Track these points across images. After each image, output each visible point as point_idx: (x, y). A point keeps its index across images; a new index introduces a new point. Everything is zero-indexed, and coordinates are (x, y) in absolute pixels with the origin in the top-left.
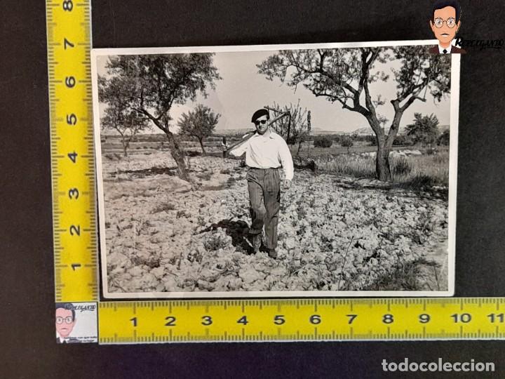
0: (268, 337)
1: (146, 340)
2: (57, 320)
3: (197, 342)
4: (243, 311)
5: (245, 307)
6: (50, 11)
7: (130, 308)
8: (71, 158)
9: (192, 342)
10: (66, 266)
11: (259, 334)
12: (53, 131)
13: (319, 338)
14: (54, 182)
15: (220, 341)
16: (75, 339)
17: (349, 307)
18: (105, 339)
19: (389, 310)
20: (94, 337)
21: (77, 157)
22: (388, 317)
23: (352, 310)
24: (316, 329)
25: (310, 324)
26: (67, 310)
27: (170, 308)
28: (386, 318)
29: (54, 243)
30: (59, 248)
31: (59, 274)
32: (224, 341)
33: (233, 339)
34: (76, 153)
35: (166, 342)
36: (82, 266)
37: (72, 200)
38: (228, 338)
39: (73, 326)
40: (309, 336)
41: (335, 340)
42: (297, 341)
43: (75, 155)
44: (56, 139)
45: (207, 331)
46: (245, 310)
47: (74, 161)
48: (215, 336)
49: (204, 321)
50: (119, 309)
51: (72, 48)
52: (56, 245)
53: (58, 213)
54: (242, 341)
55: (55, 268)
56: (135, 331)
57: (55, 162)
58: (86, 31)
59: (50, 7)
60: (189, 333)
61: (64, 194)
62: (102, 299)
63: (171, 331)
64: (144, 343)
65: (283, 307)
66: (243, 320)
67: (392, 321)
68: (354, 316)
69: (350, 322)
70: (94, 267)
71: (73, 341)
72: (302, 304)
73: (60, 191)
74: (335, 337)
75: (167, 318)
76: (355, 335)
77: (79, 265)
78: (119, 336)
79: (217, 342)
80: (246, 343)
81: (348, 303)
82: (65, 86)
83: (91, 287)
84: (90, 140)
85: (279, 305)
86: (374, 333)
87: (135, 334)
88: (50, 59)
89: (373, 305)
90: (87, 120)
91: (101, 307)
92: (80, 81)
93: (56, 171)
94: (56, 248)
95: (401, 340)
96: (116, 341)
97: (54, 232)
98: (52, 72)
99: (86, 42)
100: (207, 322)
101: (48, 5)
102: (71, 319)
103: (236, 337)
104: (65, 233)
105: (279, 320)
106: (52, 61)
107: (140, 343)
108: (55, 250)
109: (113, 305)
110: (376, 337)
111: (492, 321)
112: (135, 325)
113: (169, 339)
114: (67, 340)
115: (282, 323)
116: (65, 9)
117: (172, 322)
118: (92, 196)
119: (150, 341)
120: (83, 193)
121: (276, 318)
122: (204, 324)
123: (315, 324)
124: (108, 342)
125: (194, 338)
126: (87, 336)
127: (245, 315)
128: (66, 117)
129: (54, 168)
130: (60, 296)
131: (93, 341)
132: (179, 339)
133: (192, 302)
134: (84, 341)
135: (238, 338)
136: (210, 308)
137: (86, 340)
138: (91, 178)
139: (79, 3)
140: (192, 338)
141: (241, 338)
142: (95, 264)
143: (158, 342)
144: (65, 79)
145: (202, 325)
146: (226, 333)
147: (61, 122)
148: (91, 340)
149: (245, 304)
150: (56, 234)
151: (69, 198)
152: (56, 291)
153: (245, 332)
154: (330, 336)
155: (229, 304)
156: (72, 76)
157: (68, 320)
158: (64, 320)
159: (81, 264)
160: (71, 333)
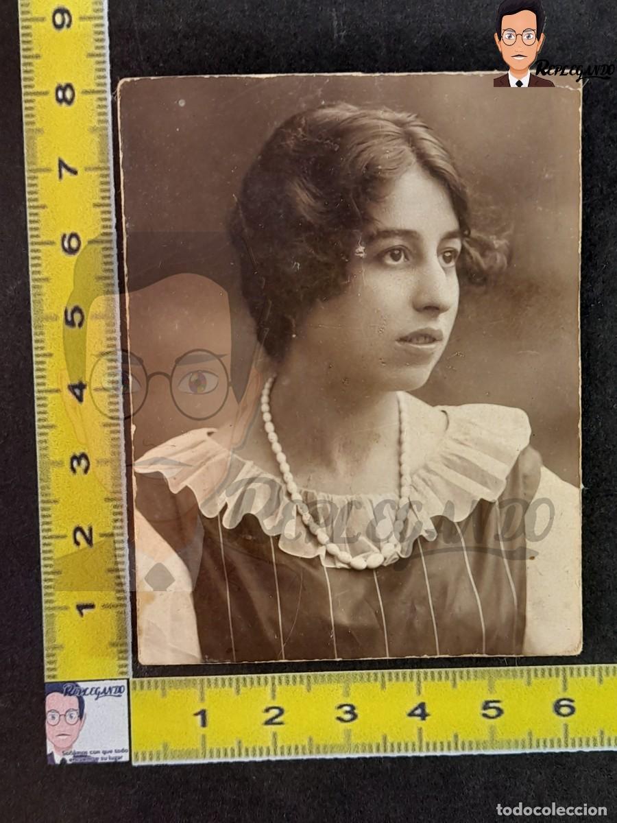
0: (470, 743)
1: (226, 755)
2: (49, 717)
3: (329, 756)
4: (419, 692)
5: (423, 685)
6: (31, 105)
7: (193, 690)
9: (319, 757)
10: (66, 608)
11: (451, 739)
12: (37, 341)
14: (41, 442)
15: (374, 754)
16: (84, 755)
20: (123, 751)
24: (566, 726)
25: (554, 715)
26: (68, 697)
29: (42, 562)
31: (52, 624)
32: (382, 755)
33: (399, 750)
35: (265, 758)
36: (97, 609)
37: (76, 476)
38: (389, 749)
39: (80, 730)
40: (552, 741)
41: (606, 748)
42: (528, 751)
44: (45, 355)
45: (348, 734)
46: (423, 690)
48: (363, 745)
49: (340, 713)
50: (171, 692)
51: (73, 177)
53: (48, 502)
54: (417, 754)
55: (44, 614)
56: (204, 737)
57: (42, 402)
59: (29, 97)
60: (311, 740)
61: (59, 464)
62: (138, 673)
63: (275, 735)
64: (222, 760)
66: (418, 712)
70: (121, 609)
71: (79, 760)
72: (536, 675)
73: (51, 458)
74: (606, 741)
75: (267, 710)
78: (172, 747)
79: (368, 755)
80: (427, 757)
82: (62, 253)
83: (115, 649)
85: (490, 679)
88: (31, 200)
91: (135, 688)
92: (90, 242)
93: (45, 420)
94: (46, 573)
97: (42, 541)
98: (34, 225)
99: (101, 165)
100: (348, 717)
101: (27, 94)
102: (75, 715)
103: (406, 745)
104: (63, 541)
106: (35, 204)
107: (215, 760)
108: (43, 577)
109: (160, 684)
112: (204, 724)
113: (272, 752)
114: (68, 758)
115: (498, 715)
116: (59, 101)
117: (277, 717)
121: (486, 706)
122: (340, 719)
123: (564, 716)
124: (151, 759)
125: (321, 749)
126: (108, 749)
127: (423, 701)
128: (63, 313)
129: (40, 413)
130: (54, 669)
131: (120, 758)
132: (293, 751)
133: (316, 677)
134: (102, 759)
135: (410, 747)
136: (352, 686)
137: (107, 755)
138: (112, 432)
139: (87, 88)
140: (318, 748)
141: (417, 748)
142: (122, 602)
143: (250, 759)
144: (60, 238)
145: (339, 722)
146: (385, 739)
147: (55, 323)
148: (116, 758)
149: (422, 680)
150: (45, 544)
151: (71, 473)
152: (46, 659)
153: (424, 734)
154: (595, 739)
155: (390, 680)
156: (75, 231)
157: (71, 717)
158: (62, 717)
159: (96, 603)
160: (76, 743)
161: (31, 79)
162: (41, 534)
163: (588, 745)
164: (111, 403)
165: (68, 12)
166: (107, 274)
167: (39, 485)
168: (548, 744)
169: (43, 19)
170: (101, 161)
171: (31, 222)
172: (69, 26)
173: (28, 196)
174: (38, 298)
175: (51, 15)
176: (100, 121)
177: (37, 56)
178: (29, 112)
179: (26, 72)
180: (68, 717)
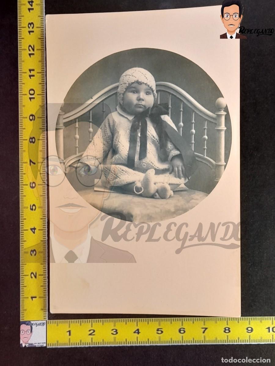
8: (32, 231)
13: (185, 343)
17: (203, 322)
18: (51, 344)
19: (227, 324)
21: (35, 230)
22: (227, 329)
23: (204, 324)
27: (92, 324)
28: (226, 330)
30: (24, 287)
34: (35, 228)
43: (35, 229)
47: (34, 233)
52: (22, 284)
58: (43, 155)
65: (162, 323)
67: (230, 331)
68: (206, 329)
69: (204, 332)
76: (207, 341)
77: (35, 297)
81: (202, 320)
84: (44, 220)
86: (218, 339)
87: (70, 341)
89: (218, 321)
95: (235, 343)
96: (57, 345)
105: (160, 331)
110: (220, 342)
118: (44, 254)
119: (79, 345)
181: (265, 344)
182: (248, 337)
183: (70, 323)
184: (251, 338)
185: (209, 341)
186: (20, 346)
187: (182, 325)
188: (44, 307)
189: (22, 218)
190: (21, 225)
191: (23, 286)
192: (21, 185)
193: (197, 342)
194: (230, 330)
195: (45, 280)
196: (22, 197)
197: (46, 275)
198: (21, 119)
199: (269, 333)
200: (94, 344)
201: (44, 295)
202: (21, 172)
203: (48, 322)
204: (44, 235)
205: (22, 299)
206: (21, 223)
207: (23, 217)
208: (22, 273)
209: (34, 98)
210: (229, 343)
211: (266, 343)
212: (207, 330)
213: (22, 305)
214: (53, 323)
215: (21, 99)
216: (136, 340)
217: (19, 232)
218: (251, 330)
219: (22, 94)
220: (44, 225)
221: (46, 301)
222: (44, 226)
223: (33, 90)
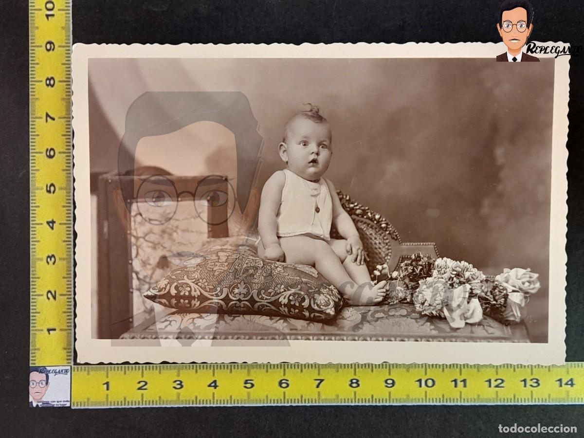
0: (238, 401)
2: (31, 384)
3: (168, 406)
4: (214, 375)
5: (216, 371)
6: (34, 87)
7: (103, 372)
8: (49, 226)
9: (164, 406)
10: (42, 330)
11: (229, 398)
12: (32, 200)
13: (288, 402)
14: (32, 248)
15: (191, 405)
16: (47, 403)
17: (316, 371)
18: (77, 403)
19: (355, 374)
20: (67, 401)
21: (55, 225)
22: (354, 381)
23: (319, 374)
24: (284, 393)
25: (279, 387)
26: (41, 374)
27: (143, 373)
28: (352, 383)
29: (31, 307)
31: (35, 338)
32: (195, 406)
33: (203, 403)
34: (55, 220)
35: (137, 406)
36: (57, 331)
37: (49, 266)
38: (198, 402)
39: (46, 390)
40: (277, 400)
41: (303, 404)
42: (266, 405)
43: (53, 222)
44: (36, 207)
45: (178, 395)
46: (216, 374)
47: (52, 228)
48: (186, 401)
49: (175, 385)
50: (92, 373)
51: (53, 121)
52: (33, 309)
53: (35, 278)
54: (212, 405)
55: (31, 332)
56: (107, 395)
57: (33, 229)
58: (66, 106)
59: (33, 83)
60: (160, 397)
61: (41, 259)
62: (76, 363)
63: (142, 395)
64: (116, 407)
65: (253, 371)
66: (213, 384)
67: (358, 385)
68: (322, 381)
69: (318, 387)
70: (69, 331)
71: (45, 405)
72: (271, 368)
73: (37, 257)
74: (303, 401)
75: (139, 383)
76: (323, 400)
77: (55, 330)
78: (91, 400)
79: (188, 406)
80: (216, 407)
81: (315, 367)
82: (46, 158)
83: (65, 351)
84: (68, 208)
85: (248, 369)
86: (340, 396)
87: (107, 398)
89: (340, 370)
90: (65, 189)
91: (74, 371)
92: (60, 153)
93: (35, 238)
95: (367, 404)
96: (88, 406)
97: (31, 297)
98: (33, 144)
99: (67, 116)
100: (179, 387)
101: (32, 81)
102: (44, 383)
103: (207, 400)
104: (42, 297)
105: (249, 384)
106: (34, 134)
107: (113, 407)
108: (31, 314)
109: (87, 369)
110: (343, 401)
111: (456, 386)
112: (108, 389)
113: (141, 403)
114: (40, 404)
115: (252, 387)
116: (47, 85)
117: (144, 386)
118: (69, 262)
119: (121, 405)
120: (60, 259)
121: (246, 382)
122: (175, 388)
123: (284, 388)
124: (81, 406)
125: (165, 402)
126: (60, 400)
127: (215, 379)
128: (45, 186)
129: (32, 234)
130: (35, 360)
131: (65, 405)
132: (151, 403)
133: (163, 367)
134: (57, 405)
135: (208, 402)
136: (181, 372)
137: (59, 403)
138: (68, 245)
139: (61, 80)
140: (163, 402)
141: (212, 402)
142: (70, 328)
143: (130, 406)
144: (45, 151)
145: (174, 389)
146: (196, 398)
147: (41, 191)
148: (63, 405)
149: (215, 368)
150: (33, 299)
151: (47, 264)
152: (31, 355)
153: (215, 396)
154: (298, 400)
155: (200, 368)
156: (53, 147)
157: (42, 384)
158: (38, 384)
159: (57, 328)
160: (44, 397)
161: (34, 74)
162: (31, 294)
163: (295, 402)
164: (67, 231)
165: (53, 43)
166: (68, 168)
167: (31, 269)
168: (276, 402)
169: (41, 46)
170: (67, 114)
171: (32, 142)
172: (53, 50)
173: (30, 130)
174: (34, 179)
175: (45, 45)
176: (67, 95)
177: (38, 64)
178: (33, 90)
179: (32, 71)
180: (40, 384)
181: (414, 406)
182: (388, 394)
183: (107, 370)
184: (391, 395)
185: (326, 400)
186: (29, 405)
187: (284, 374)
188: (68, 345)
189: (33, 205)
190: (31, 215)
191: (34, 311)
192: (32, 153)
193: (307, 401)
194: (359, 383)
195: (70, 304)
196: (33, 172)
197: (70, 295)
198: (33, 48)
199: (420, 388)
200: (146, 404)
201: (68, 326)
202: (32, 132)
203: (74, 368)
204: (68, 233)
205: (33, 332)
206: (33, 214)
207: (35, 203)
208: (32, 292)
209: (53, 15)
210: (357, 404)
211: (415, 404)
212: (322, 383)
213: (32, 342)
214: (81, 370)
215: (33, 17)
216: (211, 398)
217: (29, 226)
218: (392, 384)
219: (33, 8)
220: (67, 217)
221: (71, 336)
222: (68, 219)
223: (52, 3)
